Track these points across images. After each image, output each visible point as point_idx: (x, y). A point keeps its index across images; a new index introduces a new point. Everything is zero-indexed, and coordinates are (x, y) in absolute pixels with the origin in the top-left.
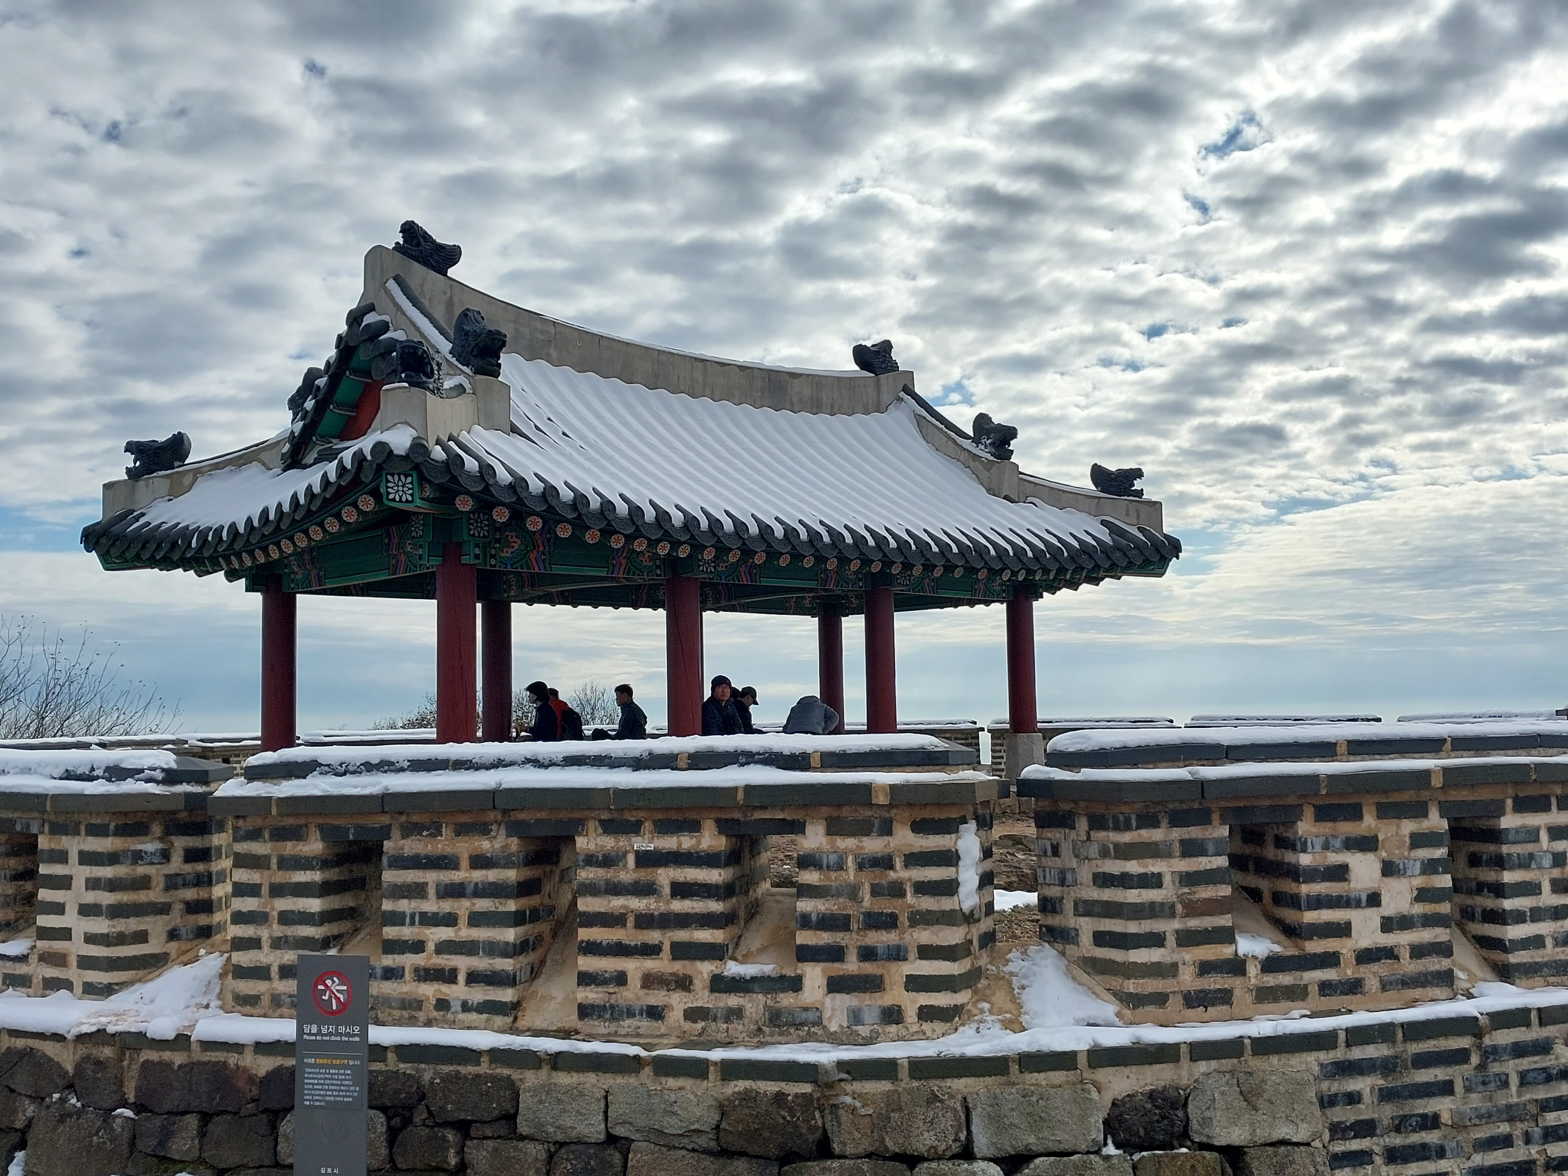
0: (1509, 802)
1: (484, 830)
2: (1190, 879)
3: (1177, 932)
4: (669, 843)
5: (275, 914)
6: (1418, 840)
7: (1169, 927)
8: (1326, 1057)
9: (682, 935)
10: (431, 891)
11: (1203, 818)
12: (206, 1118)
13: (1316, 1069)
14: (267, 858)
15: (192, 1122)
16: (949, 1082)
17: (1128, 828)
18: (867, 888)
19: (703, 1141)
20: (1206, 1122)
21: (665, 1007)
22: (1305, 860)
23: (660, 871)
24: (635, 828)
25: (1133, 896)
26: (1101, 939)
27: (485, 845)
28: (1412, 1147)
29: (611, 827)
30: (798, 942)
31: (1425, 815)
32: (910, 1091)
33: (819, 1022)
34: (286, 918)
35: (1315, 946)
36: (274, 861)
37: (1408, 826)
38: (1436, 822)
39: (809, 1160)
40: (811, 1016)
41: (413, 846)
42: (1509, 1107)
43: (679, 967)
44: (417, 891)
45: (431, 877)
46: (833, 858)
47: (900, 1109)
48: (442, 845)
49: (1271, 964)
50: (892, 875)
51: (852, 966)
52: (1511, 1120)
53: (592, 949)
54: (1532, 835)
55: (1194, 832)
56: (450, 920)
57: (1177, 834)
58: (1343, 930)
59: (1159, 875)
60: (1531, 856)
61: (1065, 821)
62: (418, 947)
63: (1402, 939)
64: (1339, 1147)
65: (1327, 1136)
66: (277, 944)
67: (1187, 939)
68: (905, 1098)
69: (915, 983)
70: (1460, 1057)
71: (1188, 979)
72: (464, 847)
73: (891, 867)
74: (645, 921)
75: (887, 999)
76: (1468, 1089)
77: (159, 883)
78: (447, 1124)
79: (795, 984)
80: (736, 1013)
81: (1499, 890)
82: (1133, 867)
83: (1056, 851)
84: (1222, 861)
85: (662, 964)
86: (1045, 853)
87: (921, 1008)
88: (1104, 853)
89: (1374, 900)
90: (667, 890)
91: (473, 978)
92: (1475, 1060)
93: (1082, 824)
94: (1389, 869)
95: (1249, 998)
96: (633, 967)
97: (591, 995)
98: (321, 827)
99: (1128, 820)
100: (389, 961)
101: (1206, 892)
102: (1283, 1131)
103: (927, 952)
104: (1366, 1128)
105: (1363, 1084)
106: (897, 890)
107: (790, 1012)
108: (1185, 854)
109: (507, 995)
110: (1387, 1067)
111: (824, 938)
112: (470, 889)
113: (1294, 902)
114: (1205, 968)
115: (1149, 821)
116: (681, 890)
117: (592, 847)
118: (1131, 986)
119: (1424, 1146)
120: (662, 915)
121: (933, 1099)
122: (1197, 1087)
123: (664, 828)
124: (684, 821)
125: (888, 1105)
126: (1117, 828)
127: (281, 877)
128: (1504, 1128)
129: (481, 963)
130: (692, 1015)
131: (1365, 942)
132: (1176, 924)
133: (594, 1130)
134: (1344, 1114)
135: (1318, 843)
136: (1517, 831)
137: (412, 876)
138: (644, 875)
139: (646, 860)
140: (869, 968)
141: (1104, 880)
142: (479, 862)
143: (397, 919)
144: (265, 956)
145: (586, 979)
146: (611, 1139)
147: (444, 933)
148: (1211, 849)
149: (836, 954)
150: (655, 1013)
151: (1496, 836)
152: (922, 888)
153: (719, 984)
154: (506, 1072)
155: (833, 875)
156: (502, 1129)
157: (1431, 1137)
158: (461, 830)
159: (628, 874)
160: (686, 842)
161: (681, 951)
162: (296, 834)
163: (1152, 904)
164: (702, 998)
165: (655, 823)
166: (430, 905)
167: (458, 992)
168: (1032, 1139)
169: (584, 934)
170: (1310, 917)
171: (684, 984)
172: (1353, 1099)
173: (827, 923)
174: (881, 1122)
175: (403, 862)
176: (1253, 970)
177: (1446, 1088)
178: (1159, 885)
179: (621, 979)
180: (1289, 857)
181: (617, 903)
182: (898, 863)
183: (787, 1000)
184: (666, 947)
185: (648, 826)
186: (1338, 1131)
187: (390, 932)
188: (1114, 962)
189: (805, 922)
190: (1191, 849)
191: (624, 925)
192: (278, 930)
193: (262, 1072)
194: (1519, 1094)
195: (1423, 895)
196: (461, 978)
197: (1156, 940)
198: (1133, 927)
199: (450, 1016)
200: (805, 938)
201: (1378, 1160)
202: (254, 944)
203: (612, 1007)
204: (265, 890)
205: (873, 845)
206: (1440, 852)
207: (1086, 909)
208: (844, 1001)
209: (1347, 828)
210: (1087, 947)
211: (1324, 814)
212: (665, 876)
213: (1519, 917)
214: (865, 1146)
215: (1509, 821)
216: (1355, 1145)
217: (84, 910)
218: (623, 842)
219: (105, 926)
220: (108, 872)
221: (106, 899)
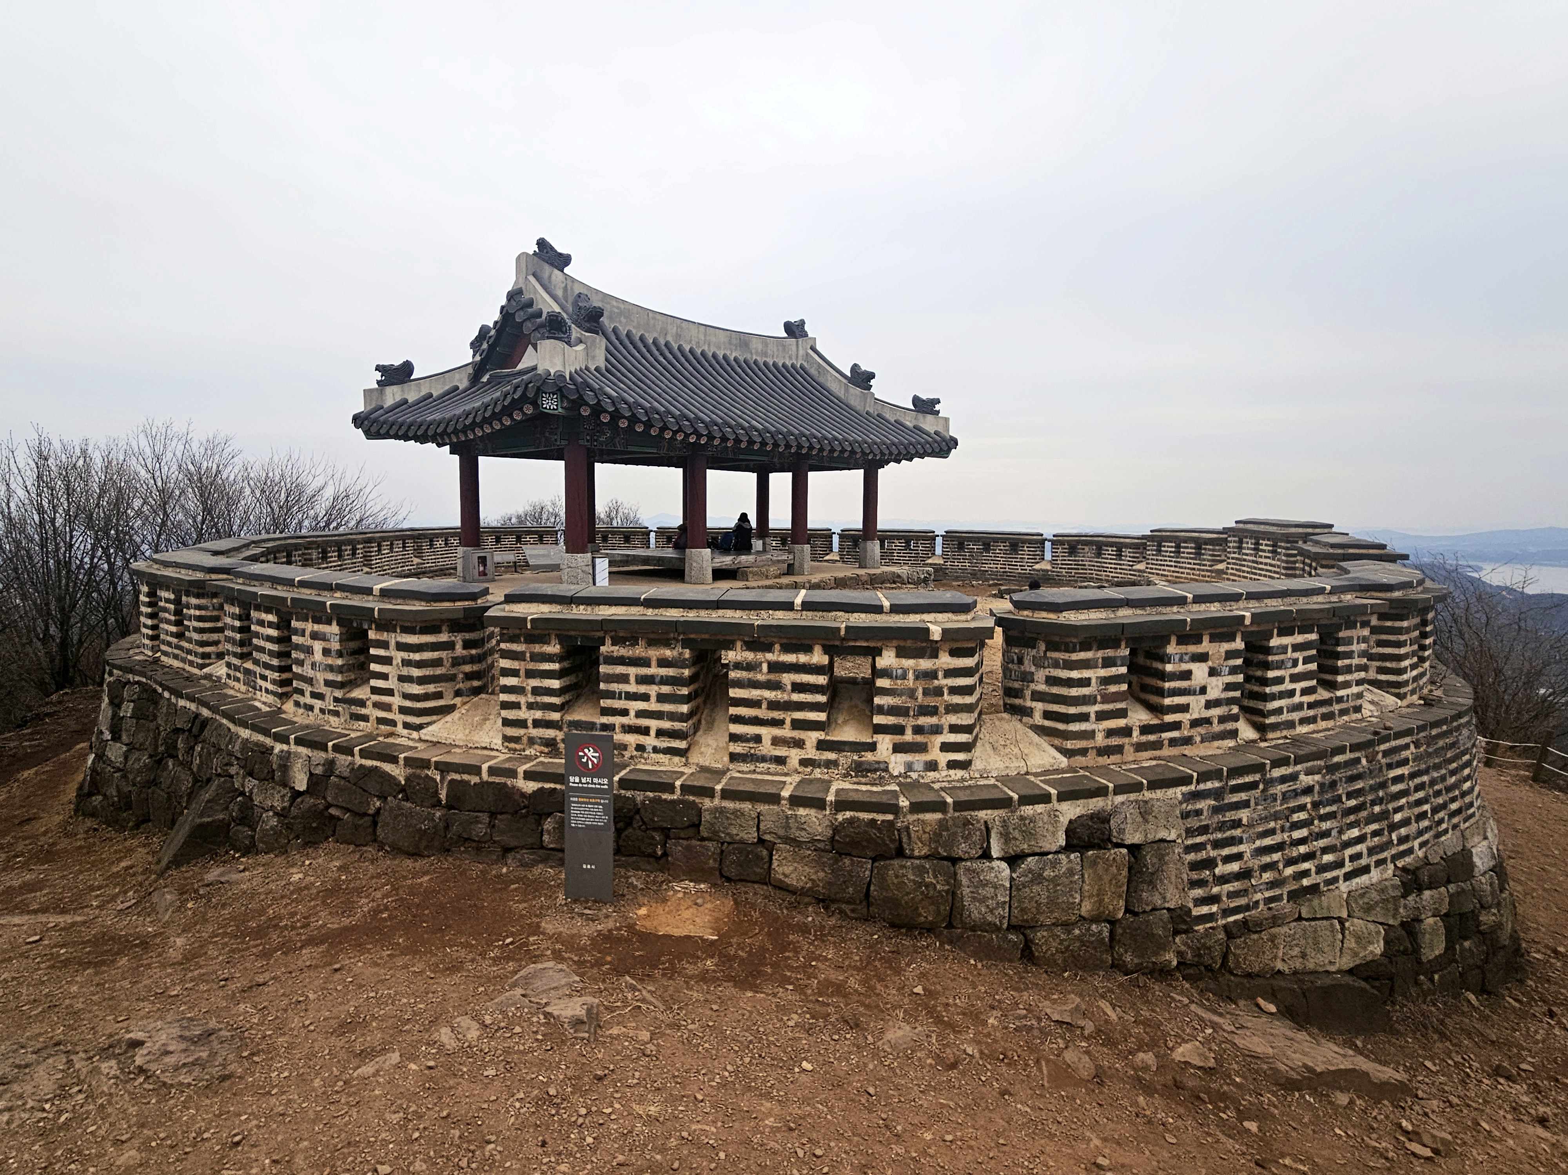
0: (1275, 631)
1: (667, 644)
2: (1106, 681)
3: (1096, 712)
4: (791, 658)
5: (529, 688)
6: (1230, 655)
7: (1092, 709)
8: (1184, 789)
9: (799, 715)
10: (632, 679)
11: (1116, 645)
12: (493, 815)
13: (1180, 797)
14: (523, 653)
15: (485, 817)
16: (976, 813)
17: (1074, 651)
18: (920, 690)
19: (821, 845)
20: (1121, 831)
21: (786, 757)
22: (1169, 668)
23: (784, 675)
24: (769, 648)
25: (1074, 692)
26: (1047, 715)
27: (668, 653)
28: (1226, 839)
29: (752, 646)
30: (875, 722)
31: (1234, 640)
32: (953, 819)
33: (886, 770)
34: (536, 691)
35: (1169, 718)
36: (528, 655)
37: (1226, 646)
38: (1239, 644)
39: (891, 858)
40: (882, 766)
41: (620, 651)
42: (1276, 812)
43: (797, 734)
44: (623, 679)
45: (632, 671)
46: (900, 672)
47: (947, 830)
48: (639, 651)
49: (1146, 729)
50: (936, 683)
51: (909, 737)
52: (1275, 820)
53: (738, 720)
54: (1283, 649)
55: (1110, 653)
56: (645, 697)
57: (1100, 654)
58: (1185, 708)
59: (1089, 679)
60: (1283, 661)
61: (1031, 644)
62: (624, 712)
63: (1216, 712)
64: (1189, 842)
65: (1184, 835)
66: (531, 706)
67: (1102, 716)
68: (950, 823)
69: (946, 747)
70: (1253, 786)
71: (1100, 740)
72: (654, 653)
73: (936, 678)
74: (773, 705)
75: (928, 757)
76: (1257, 804)
77: (447, 664)
78: (655, 829)
79: (872, 747)
80: (835, 763)
81: (1265, 682)
82: (1075, 674)
83: (1020, 661)
84: (1123, 670)
85: (786, 732)
86: (1013, 662)
87: (949, 762)
88: (1056, 665)
89: (1203, 690)
90: (789, 687)
91: (660, 733)
92: (1261, 786)
93: (1042, 646)
94: (1213, 672)
95: (1132, 750)
96: (766, 733)
97: (738, 748)
98: (558, 636)
99: (1075, 646)
100: (605, 720)
101: (1113, 688)
102: (1162, 834)
103: (954, 729)
104: (1204, 830)
105: (1203, 805)
106: (939, 692)
107: (869, 763)
108: (1105, 666)
109: (682, 745)
110: (1217, 794)
111: (890, 720)
112: (657, 680)
113: (1161, 693)
114: (1110, 733)
115: (1085, 647)
116: (798, 687)
117: (739, 658)
118: (1069, 745)
119: (1233, 838)
120: (785, 702)
121: (967, 823)
122: (1115, 810)
123: (787, 648)
124: (802, 645)
125: (940, 827)
126: (1067, 650)
127: (532, 666)
128: (1272, 824)
129: (666, 725)
130: (804, 762)
131: (1196, 716)
132: (1097, 707)
133: (751, 836)
134: (1193, 823)
135: (1177, 658)
136: (1278, 647)
137: (620, 669)
138: (773, 677)
139: (776, 667)
140: (919, 738)
141: (1052, 681)
142: (663, 663)
143: (611, 695)
144: (523, 714)
145: (734, 738)
146: (761, 841)
147: (641, 705)
148: (1119, 663)
149: (899, 730)
150: (781, 761)
151: (1268, 651)
152: (954, 690)
153: (822, 745)
154: (691, 798)
155: (899, 682)
156: (691, 832)
157: (1237, 832)
158: (652, 643)
159: (763, 675)
160: (803, 658)
161: (797, 725)
162: (542, 640)
163: (1084, 696)
164: (811, 752)
165: (781, 645)
166: (632, 688)
167: (650, 741)
168: (1026, 846)
169: (733, 711)
170: (1167, 701)
171: (799, 744)
172: (1198, 813)
173: (893, 711)
174: (936, 837)
175: (612, 660)
176: (1136, 733)
177: (1246, 804)
178: (1089, 685)
179: (758, 739)
180: (1158, 665)
181: (755, 693)
182: (940, 674)
183: (869, 756)
184: (788, 721)
185: (777, 647)
186: (1190, 832)
187: (605, 703)
188: (1057, 729)
189: (881, 710)
190: (1108, 663)
191: (760, 707)
192: (531, 699)
193: (530, 791)
194: (1281, 805)
195: (1228, 687)
196: (653, 733)
197: (1085, 717)
198: (1072, 710)
199: (645, 755)
200: (878, 719)
201: (1209, 847)
202: (516, 706)
203: (752, 755)
204: (522, 673)
205: (925, 664)
206: (1239, 662)
207: (1038, 696)
208: (902, 758)
209: (1192, 649)
210: (1038, 719)
211: (1183, 640)
212: (787, 679)
213: (1273, 697)
214: (925, 851)
215: (1275, 642)
216: (1199, 840)
217: (402, 679)
218: (760, 656)
219: (416, 689)
220: (417, 657)
221: (416, 672)
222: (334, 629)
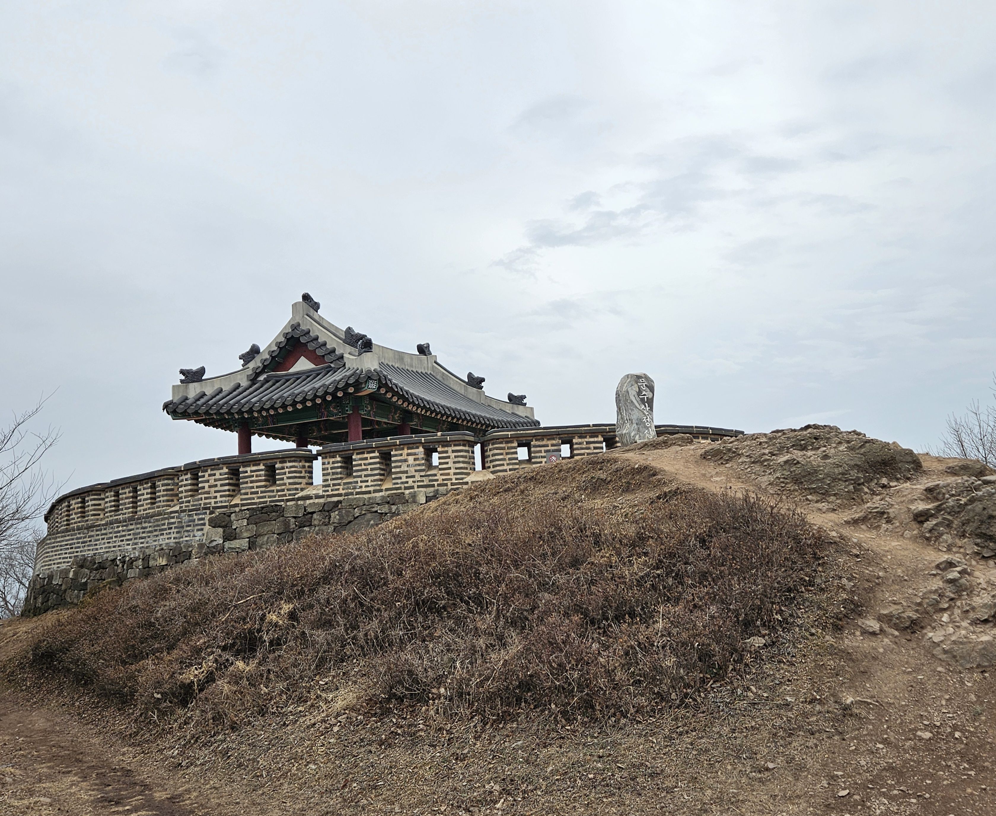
1: (553, 439)
4: (592, 440)
24: (585, 437)
27: (554, 442)
29: (580, 437)
34: (510, 459)
41: (538, 443)
44: (540, 452)
48: (544, 443)
66: (508, 464)
72: (549, 443)
123: (591, 437)
124: (595, 436)
127: (508, 451)
137: (538, 449)
138: (588, 446)
139: (588, 443)
142: (553, 445)
143: (536, 457)
158: (548, 440)
159: (584, 446)
160: (596, 439)
162: (512, 442)
166: (543, 454)
181: (582, 451)
185: (588, 437)
187: (534, 460)
192: (508, 462)
204: (504, 453)
212: (592, 446)
217: (454, 463)
218: (583, 440)
219: (461, 465)
220: (459, 454)
221: (461, 459)
222: (421, 449)
